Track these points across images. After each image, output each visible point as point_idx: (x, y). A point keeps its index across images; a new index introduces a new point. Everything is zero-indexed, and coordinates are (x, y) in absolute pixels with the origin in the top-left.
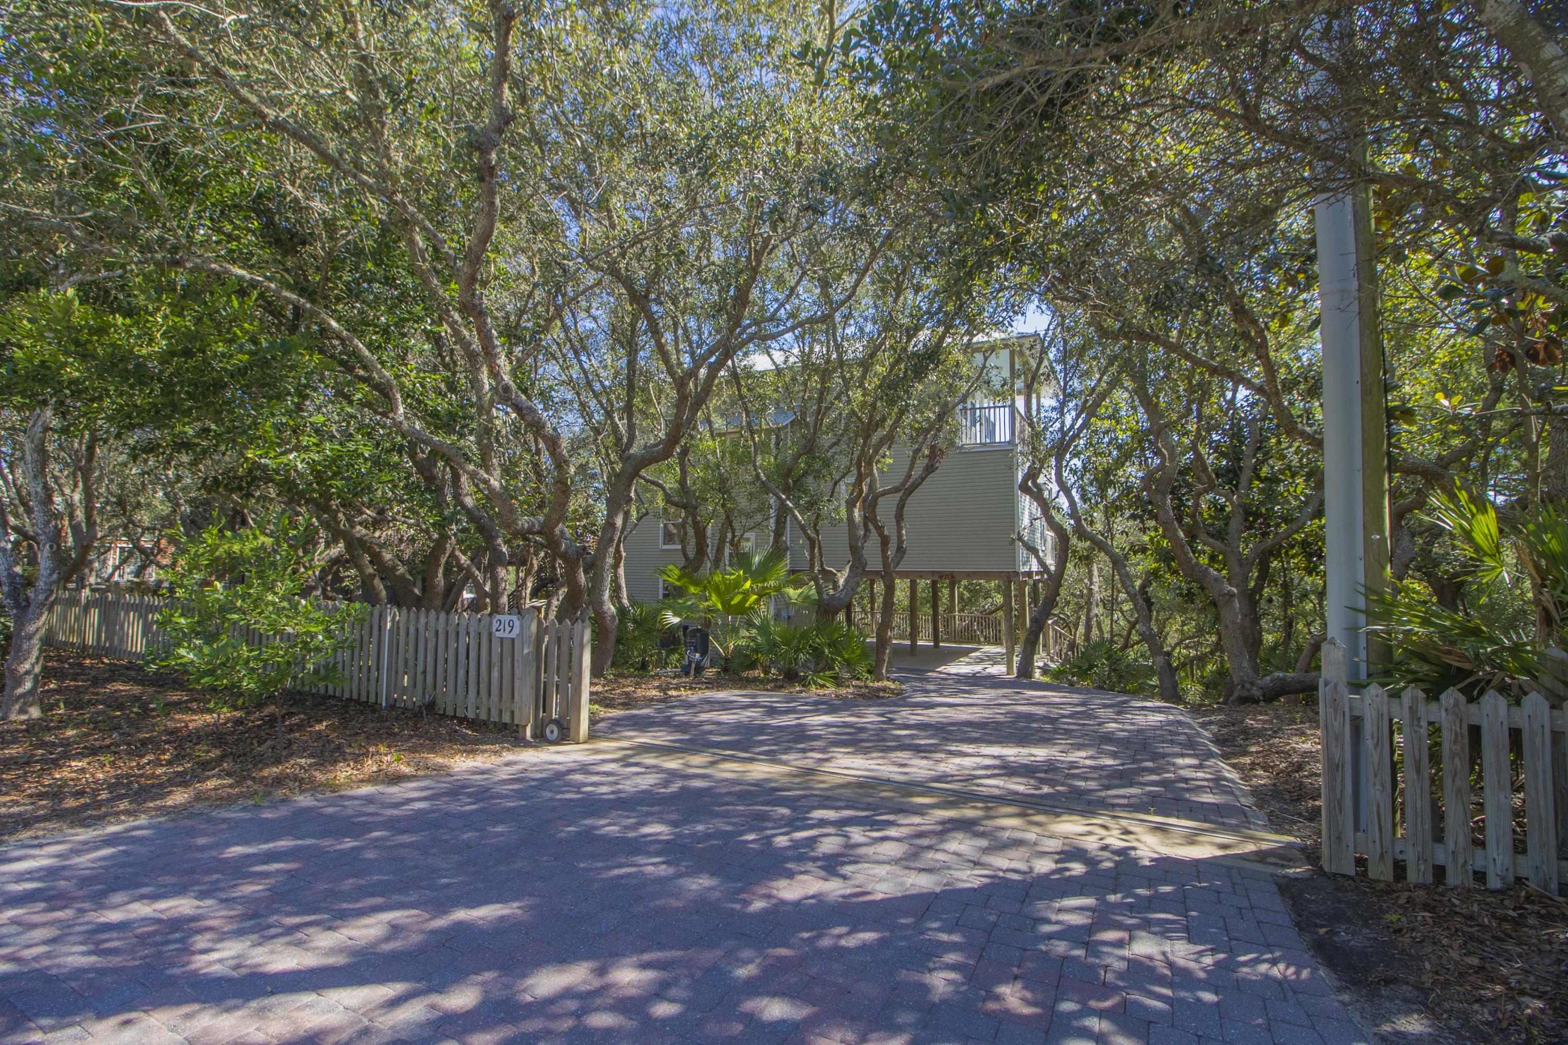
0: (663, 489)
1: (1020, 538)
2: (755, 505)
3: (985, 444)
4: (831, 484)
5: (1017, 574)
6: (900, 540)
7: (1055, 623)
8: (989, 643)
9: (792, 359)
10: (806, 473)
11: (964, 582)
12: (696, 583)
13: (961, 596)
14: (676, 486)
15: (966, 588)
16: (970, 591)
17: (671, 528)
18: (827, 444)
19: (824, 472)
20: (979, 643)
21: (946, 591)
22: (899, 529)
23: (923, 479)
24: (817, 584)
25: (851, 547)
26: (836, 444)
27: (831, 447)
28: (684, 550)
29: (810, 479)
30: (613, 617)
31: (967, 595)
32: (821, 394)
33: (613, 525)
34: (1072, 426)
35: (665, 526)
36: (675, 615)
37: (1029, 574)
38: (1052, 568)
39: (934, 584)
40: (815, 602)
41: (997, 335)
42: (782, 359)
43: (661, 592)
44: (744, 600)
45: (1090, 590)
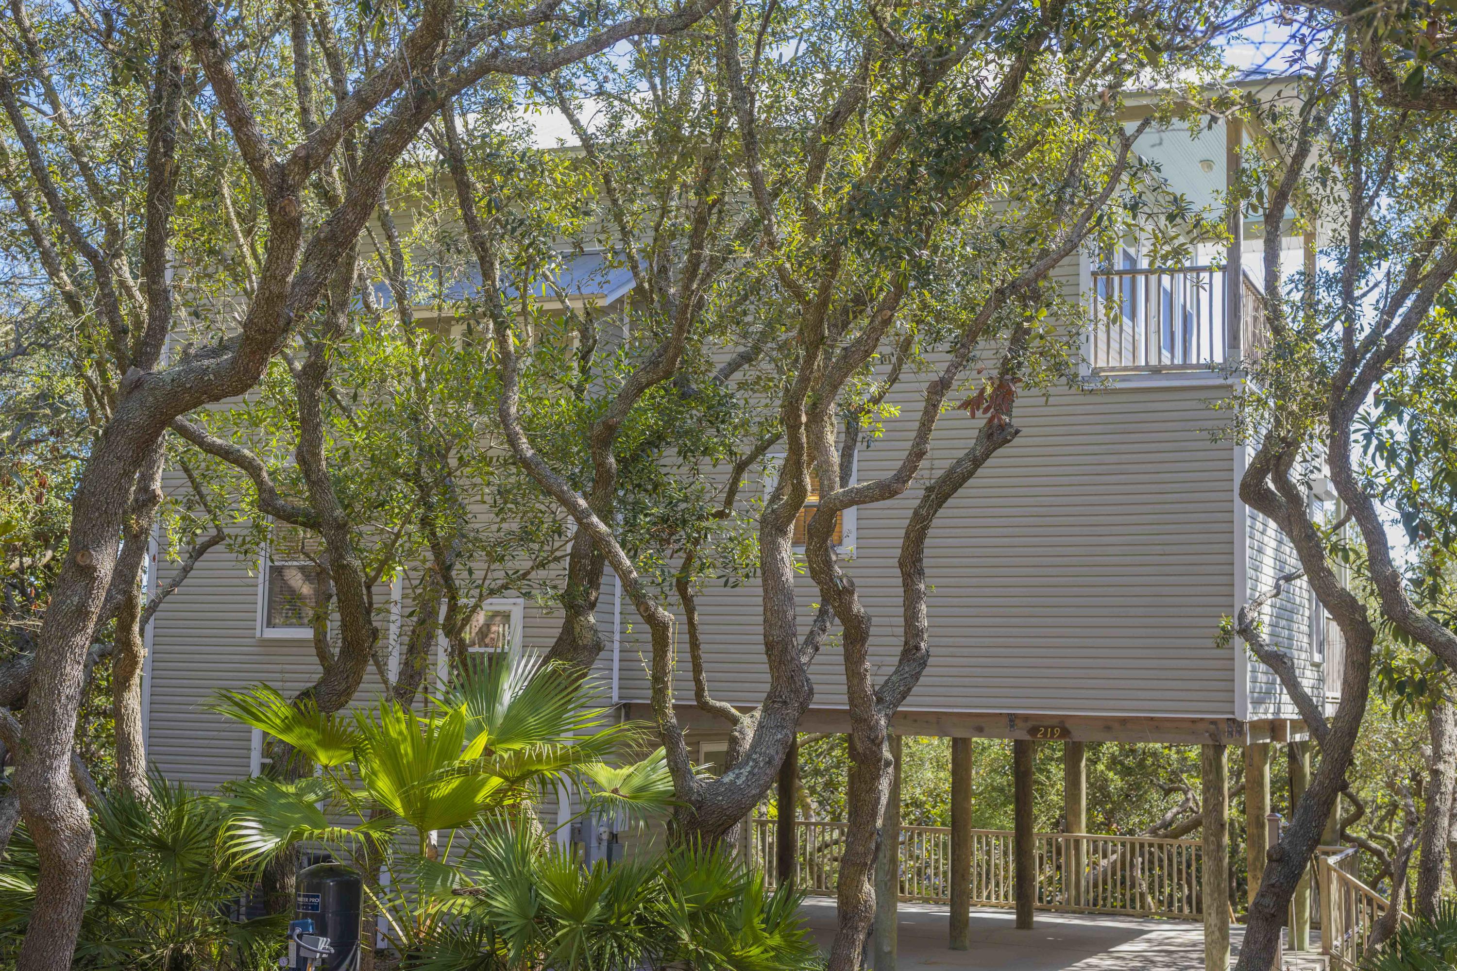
0: (253, 470)
1: (1247, 631)
2: (514, 525)
3: (1156, 371)
4: (730, 468)
5: (1236, 726)
6: (912, 632)
7: (1348, 864)
8: (1173, 919)
9: (630, 123)
10: (656, 440)
11: (1111, 748)
12: (331, 741)
13: (1099, 787)
14: (290, 463)
15: (1113, 763)
16: (1126, 772)
17: (296, 580)
18: (721, 360)
19: (710, 436)
20: (1146, 915)
21: (1057, 772)
22: (911, 598)
23: (977, 462)
24: (671, 756)
25: (769, 647)
26: (747, 358)
27: (733, 367)
28: (320, 642)
29: (669, 455)
30: (81, 835)
31: (1116, 782)
32: (701, 221)
33: (88, 572)
34: (1376, 332)
35: (277, 572)
36: (269, 827)
37: (1275, 728)
38: (1330, 711)
39: (1022, 751)
40: (662, 799)
41: (1190, 76)
42: (602, 120)
43: (256, 760)
44: (470, 788)
45: (1436, 773)
